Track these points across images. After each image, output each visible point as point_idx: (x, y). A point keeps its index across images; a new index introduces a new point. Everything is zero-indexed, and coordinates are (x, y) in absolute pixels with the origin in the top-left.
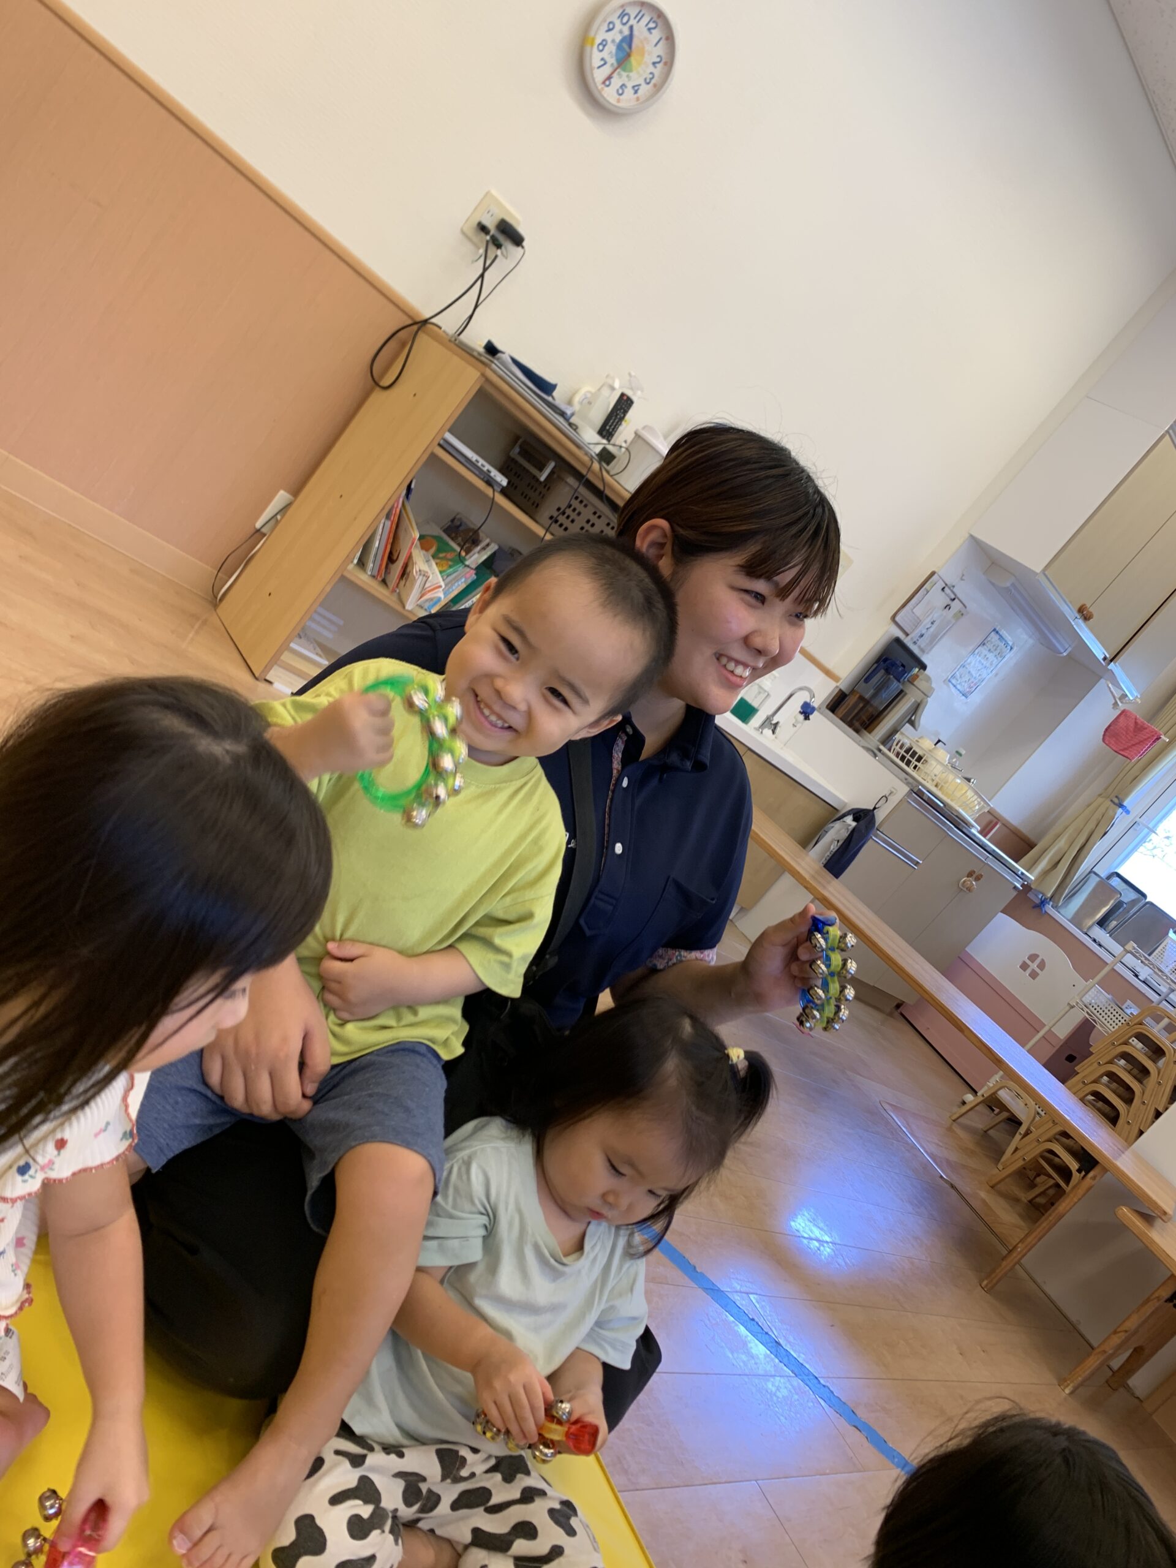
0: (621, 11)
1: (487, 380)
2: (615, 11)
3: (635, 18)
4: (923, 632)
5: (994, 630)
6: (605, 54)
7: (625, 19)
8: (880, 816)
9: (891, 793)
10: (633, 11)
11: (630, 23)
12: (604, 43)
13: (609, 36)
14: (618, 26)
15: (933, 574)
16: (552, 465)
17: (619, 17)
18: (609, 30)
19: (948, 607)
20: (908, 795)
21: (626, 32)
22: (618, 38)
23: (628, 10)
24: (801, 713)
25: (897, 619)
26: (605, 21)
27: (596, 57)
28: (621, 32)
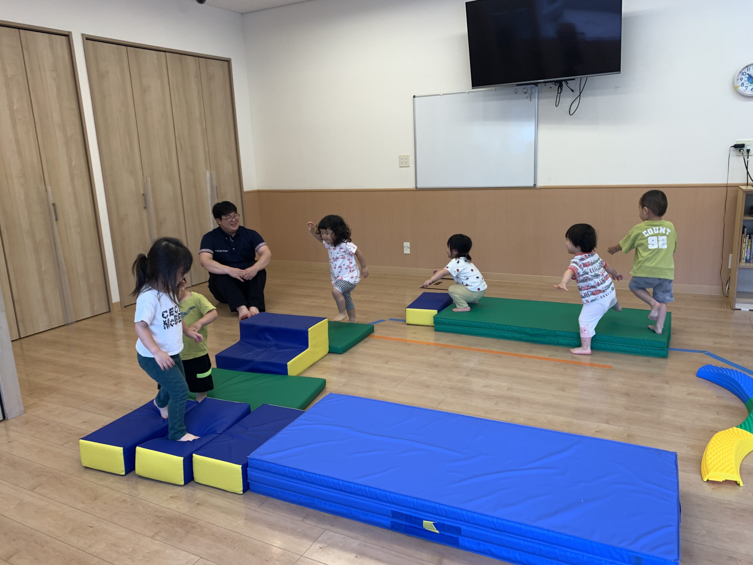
0: (741, 73)
2: (739, 75)
3: (748, 71)
6: (745, 85)
7: (745, 74)
10: (745, 70)
11: (747, 73)
12: (743, 84)
13: (743, 81)
14: (743, 77)
17: (742, 75)
18: (742, 80)
21: (747, 76)
22: (746, 79)
23: (743, 72)
26: (738, 80)
27: (742, 89)
28: (746, 77)
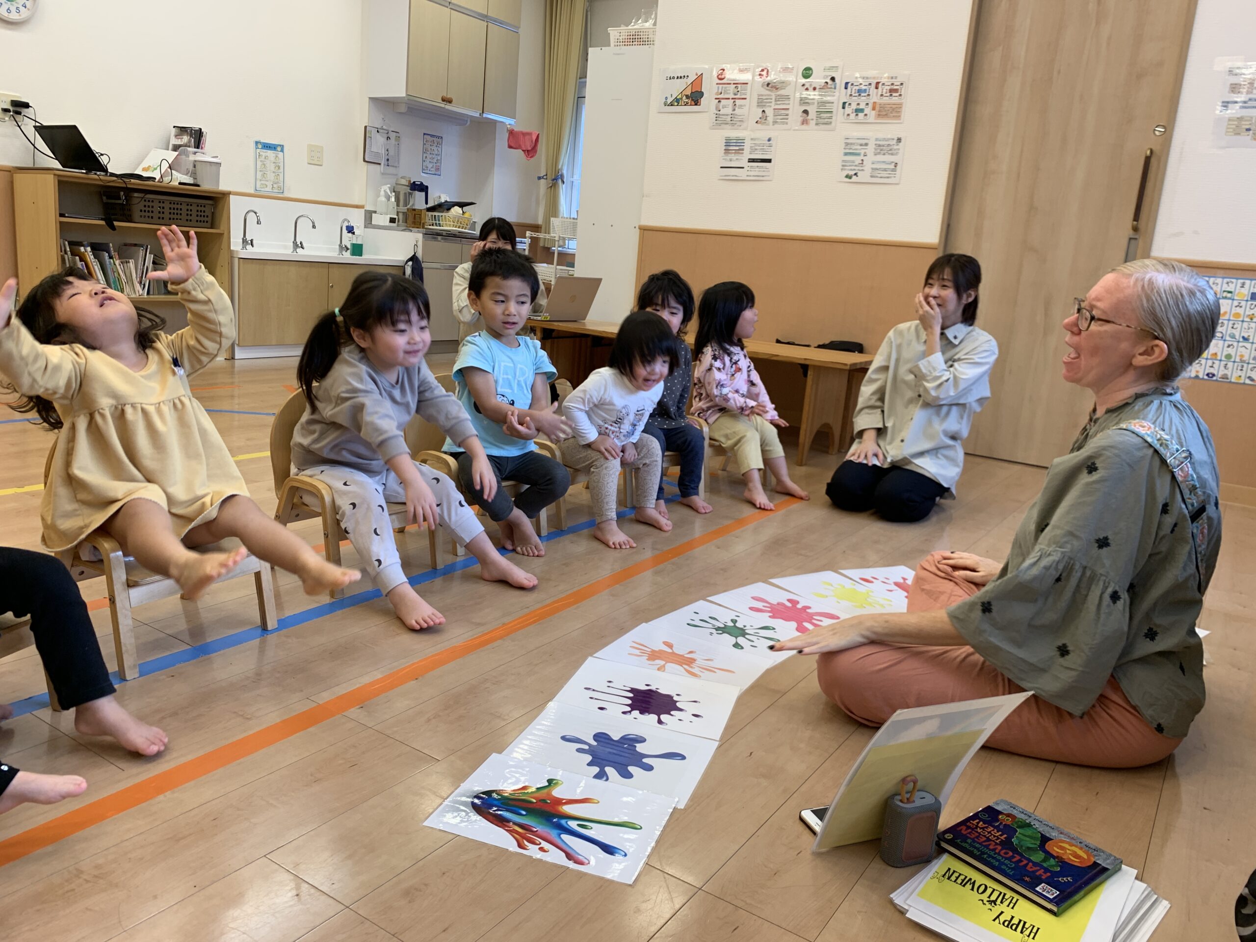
1: (59, 176)
4: (387, 157)
5: (424, 134)
8: (420, 255)
9: (417, 242)
15: (366, 127)
16: (122, 193)
19: (388, 138)
20: (424, 237)
24: (349, 232)
25: (366, 160)
